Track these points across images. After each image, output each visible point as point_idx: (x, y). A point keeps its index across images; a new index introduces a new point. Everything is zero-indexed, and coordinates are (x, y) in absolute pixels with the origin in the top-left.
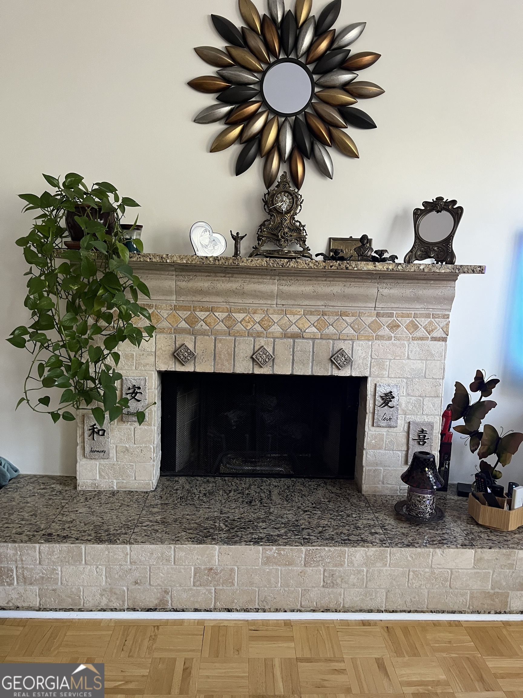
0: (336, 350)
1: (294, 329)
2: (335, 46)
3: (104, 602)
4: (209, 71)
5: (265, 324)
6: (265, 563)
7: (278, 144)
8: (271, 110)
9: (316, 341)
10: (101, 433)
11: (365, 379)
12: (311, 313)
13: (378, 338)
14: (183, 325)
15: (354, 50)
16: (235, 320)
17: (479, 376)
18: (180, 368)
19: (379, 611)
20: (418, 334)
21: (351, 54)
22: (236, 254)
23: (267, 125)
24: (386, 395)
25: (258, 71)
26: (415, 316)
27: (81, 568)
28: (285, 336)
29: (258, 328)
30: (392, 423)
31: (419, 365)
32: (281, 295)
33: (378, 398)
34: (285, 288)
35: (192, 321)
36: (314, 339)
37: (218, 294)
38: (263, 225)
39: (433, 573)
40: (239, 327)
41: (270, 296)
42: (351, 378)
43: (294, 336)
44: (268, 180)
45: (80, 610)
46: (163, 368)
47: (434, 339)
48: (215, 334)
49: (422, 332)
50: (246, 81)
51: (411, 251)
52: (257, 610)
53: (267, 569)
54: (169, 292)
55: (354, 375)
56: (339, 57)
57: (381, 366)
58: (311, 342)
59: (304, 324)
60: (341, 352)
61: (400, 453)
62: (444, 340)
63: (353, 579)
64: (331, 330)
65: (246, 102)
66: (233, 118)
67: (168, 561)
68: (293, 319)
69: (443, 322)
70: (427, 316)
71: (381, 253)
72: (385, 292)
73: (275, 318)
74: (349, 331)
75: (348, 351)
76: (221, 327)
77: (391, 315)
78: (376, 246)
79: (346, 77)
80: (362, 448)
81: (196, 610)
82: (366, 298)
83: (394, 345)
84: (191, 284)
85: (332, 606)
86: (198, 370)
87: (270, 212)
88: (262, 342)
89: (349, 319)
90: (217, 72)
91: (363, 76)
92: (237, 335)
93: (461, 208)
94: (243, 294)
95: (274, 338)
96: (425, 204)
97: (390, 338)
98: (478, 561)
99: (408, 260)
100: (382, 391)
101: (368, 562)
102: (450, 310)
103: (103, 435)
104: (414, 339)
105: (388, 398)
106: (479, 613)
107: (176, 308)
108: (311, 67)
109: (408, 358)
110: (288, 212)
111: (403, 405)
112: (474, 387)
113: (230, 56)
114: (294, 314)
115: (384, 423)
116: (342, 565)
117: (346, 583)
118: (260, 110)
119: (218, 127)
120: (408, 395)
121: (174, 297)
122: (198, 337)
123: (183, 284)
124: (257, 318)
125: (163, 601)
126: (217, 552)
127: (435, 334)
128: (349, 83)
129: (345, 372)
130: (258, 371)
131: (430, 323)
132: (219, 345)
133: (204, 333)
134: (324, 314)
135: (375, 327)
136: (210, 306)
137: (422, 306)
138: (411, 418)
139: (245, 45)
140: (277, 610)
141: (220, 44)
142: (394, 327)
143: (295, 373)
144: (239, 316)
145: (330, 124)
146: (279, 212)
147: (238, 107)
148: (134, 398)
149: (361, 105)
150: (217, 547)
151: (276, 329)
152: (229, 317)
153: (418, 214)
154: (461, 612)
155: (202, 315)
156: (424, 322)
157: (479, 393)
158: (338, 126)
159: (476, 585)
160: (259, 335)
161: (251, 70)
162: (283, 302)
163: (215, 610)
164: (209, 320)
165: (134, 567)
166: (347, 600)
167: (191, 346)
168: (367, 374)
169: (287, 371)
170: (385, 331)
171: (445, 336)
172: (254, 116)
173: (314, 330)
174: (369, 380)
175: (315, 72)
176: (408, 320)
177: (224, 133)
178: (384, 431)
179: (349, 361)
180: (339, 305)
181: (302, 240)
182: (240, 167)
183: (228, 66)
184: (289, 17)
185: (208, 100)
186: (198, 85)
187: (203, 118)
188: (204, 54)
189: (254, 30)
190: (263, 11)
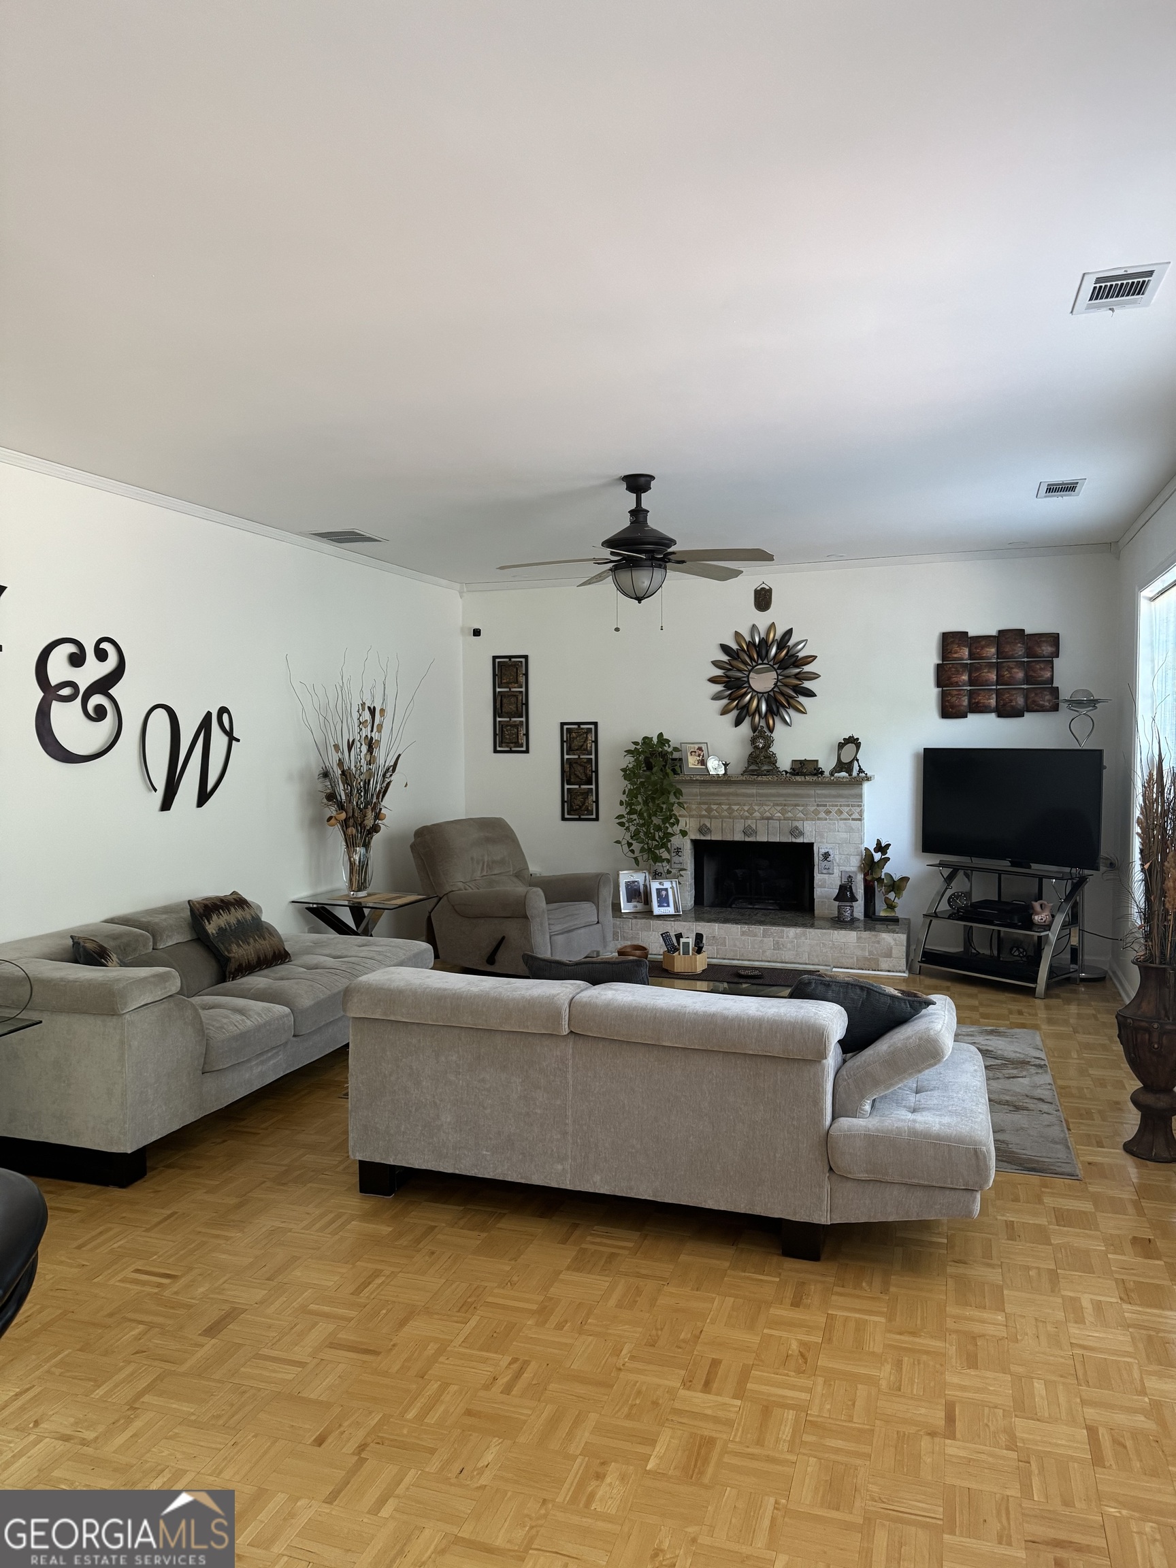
0: (793, 827)
1: (768, 814)
4: (719, 672)
5: (751, 811)
7: (758, 709)
8: (754, 690)
9: (782, 821)
11: (813, 844)
12: (778, 805)
13: (819, 819)
14: (704, 813)
15: (801, 655)
16: (733, 810)
17: (879, 843)
18: (703, 838)
20: (842, 817)
21: (799, 658)
22: (725, 774)
23: (752, 698)
24: (827, 854)
25: (746, 671)
26: (841, 805)
27: (650, 933)
28: (763, 818)
29: (746, 814)
30: (831, 872)
31: (844, 835)
32: (760, 795)
33: (821, 856)
34: (761, 791)
35: (709, 810)
36: (780, 820)
37: (723, 795)
38: (751, 754)
40: (736, 814)
41: (752, 796)
42: (804, 843)
43: (768, 819)
44: (754, 729)
46: (694, 838)
47: (853, 819)
48: (722, 818)
49: (845, 815)
50: (740, 676)
51: (834, 768)
54: (696, 795)
55: (805, 841)
56: (793, 659)
57: (822, 837)
58: (778, 822)
59: (774, 811)
60: (797, 828)
61: (837, 891)
62: (860, 820)
64: (790, 815)
65: (740, 687)
66: (733, 696)
68: (767, 808)
69: (858, 809)
70: (848, 806)
71: (818, 769)
72: (819, 792)
73: (756, 808)
74: (801, 815)
75: (800, 827)
76: (726, 813)
77: (825, 806)
79: (797, 671)
80: (814, 887)
82: (809, 796)
83: (829, 823)
84: (707, 790)
86: (713, 839)
87: (754, 748)
88: (749, 822)
89: (800, 808)
90: (724, 673)
92: (734, 818)
93: (860, 743)
94: (737, 795)
95: (756, 820)
96: (844, 739)
97: (826, 819)
98: (859, 938)
99: (832, 774)
100: (823, 851)
101: (797, 937)
102: (862, 802)
104: (841, 819)
105: (828, 856)
106: (863, 969)
107: (700, 804)
108: (776, 666)
109: (838, 831)
110: (766, 746)
111: (837, 861)
112: (876, 850)
113: (730, 665)
114: (766, 805)
115: (825, 871)
116: (783, 938)
117: (786, 948)
118: (748, 691)
119: (725, 701)
120: (840, 854)
121: (699, 797)
122: (713, 820)
123: (703, 790)
124: (746, 808)
126: (717, 928)
127: (853, 817)
128: (799, 673)
129: (800, 840)
130: (747, 839)
131: (850, 810)
132: (724, 825)
133: (716, 817)
134: (785, 805)
135: (816, 812)
136: (719, 802)
137: (844, 800)
138: (843, 868)
139: (738, 658)
141: (725, 658)
142: (828, 812)
143: (770, 841)
144: (736, 808)
145: (788, 698)
146: (758, 748)
147: (735, 691)
148: (678, 854)
149: (807, 684)
150: (717, 924)
151: (757, 814)
152: (729, 808)
153: (839, 746)
154: (851, 969)
155: (714, 807)
156: (846, 809)
157: (880, 853)
158: (792, 698)
159: (859, 953)
160: (747, 818)
161: (740, 670)
162: (760, 799)
164: (718, 810)
166: (786, 958)
167: (708, 825)
168: (813, 841)
169: (765, 839)
170: (823, 815)
171: (860, 817)
172: (745, 694)
173: (780, 815)
174: (816, 844)
175: (779, 668)
176: (836, 808)
177: (728, 704)
178: (826, 876)
179: (802, 834)
180: (795, 800)
181: (775, 763)
182: (738, 722)
183: (730, 670)
184: (764, 641)
185: (719, 688)
186: (713, 680)
187: (716, 697)
188: (716, 664)
189: (743, 650)
190: (748, 639)
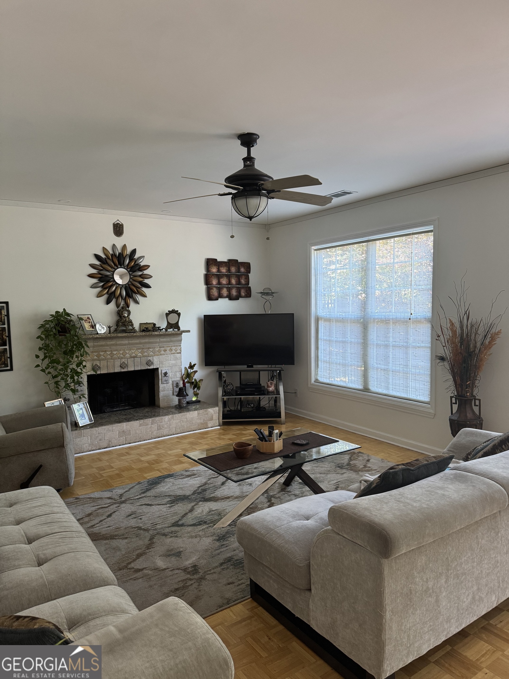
0: (148, 360)
1: (134, 355)
2: (136, 263)
3: (90, 448)
4: (94, 271)
5: (124, 354)
6: (140, 426)
7: (120, 294)
8: (117, 284)
9: (141, 358)
10: (68, 400)
11: (158, 369)
12: (139, 349)
13: (161, 355)
16: (113, 354)
17: (190, 364)
18: (95, 373)
19: (174, 435)
20: (172, 352)
21: (141, 265)
22: (110, 333)
23: (116, 288)
24: (165, 373)
25: (112, 271)
26: (171, 347)
27: (82, 438)
28: (131, 357)
29: (122, 356)
30: (168, 382)
31: (174, 362)
32: (129, 344)
33: (163, 374)
34: (131, 342)
35: (98, 356)
37: (107, 345)
38: (118, 321)
39: (187, 420)
40: (115, 356)
41: (125, 345)
42: (153, 369)
43: (134, 357)
44: (118, 305)
45: (82, 453)
46: (89, 373)
47: (178, 353)
48: (107, 359)
49: (174, 351)
50: (108, 275)
51: (166, 327)
52: (138, 442)
53: (140, 428)
55: (154, 368)
56: (138, 267)
57: (162, 364)
59: (137, 352)
60: (150, 360)
61: (171, 392)
62: (180, 353)
63: (166, 426)
64: (146, 354)
65: (108, 281)
66: (105, 287)
67: (110, 431)
68: (133, 351)
69: (179, 348)
70: (175, 346)
71: (159, 328)
72: (162, 340)
73: (127, 352)
74: (151, 353)
75: (152, 360)
76: (109, 357)
77: (164, 347)
78: (157, 326)
79: (140, 273)
80: (159, 392)
81: (120, 445)
82: (156, 343)
83: (166, 356)
84: (98, 343)
85: (160, 435)
86: (102, 373)
87: (120, 317)
88: (123, 360)
89: (151, 350)
90: (98, 272)
91: (146, 272)
92: (115, 359)
93: (180, 312)
94: (116, 345)
95: (127, 359)
96: (169, 311)
97: (164, 354)
98: (198, 414)
99: (166, 330)
100: (163, 372)
101: (169, 420)
102: (181, 344)
104: (172, 354)
105: (166, 374)
106: (200, 430)
107: (93, 352)
108: (129, 270)
109: (170, 360)
110: (127, 317)
111: (171, 376)
112: (189, 367)
113: (102, 267)
115: (165, 382)
117: (164, 427)
118: (114, 284)
119: (99, 289)
120: (172, 372)
121: (92, 348)
122: (101, 361)
123: (96, 344)
124: (121, 352)
125: (109, 444)
128: (142, 275)
129: (151, 367)
130: (123, 370)
131: (176, 348)
133: (103, 360)
134: (143, 349)
135: (159, 351)
136: (105, 350)
137: (173, 343)
138: (173, 379)
139: (106, 263)
140: (144, 440)
141: (97, 263)
142: (165, 351)
143: (135, 370)
144: (115, 353)
145: (137, 287)
146: (124, 317)
147: (106, 283)
148: (79, 385)
149: (146, 281)
150: (125, 423)
151: (128, 355)
152: (111, 353)
153: (167, 315)
154: (196, 430)
155: (102, 353)
156: (174, 348)
157: (191, 369)
158: (139, 288)
159: (199, 421)
160: (122, 358)
161: (108, 271)
162: (130, 346)
163: (126, 444)
164: (104, 355)
165: (99, 435)
166: (165, 433)
167: (99, 365)
168: (158, 367)
169: (133, 369)
170: (163, 352)
172: (112, 286)
173: (140, 354)
174: (159, 369)
175: (130, 271)
176: (169, 348)
177: (101, 292)
178: (165, 385)
179: (152, 363)
180: (148, 346)
181: (132, 325)
182: (108, 302)
183: (102, 270)
184: (121, 254)
185: (95, 281)
186: (91, 276)
187: (93, 286)
188: (92, 266)
189: (109, 259)
190: (111, 252)
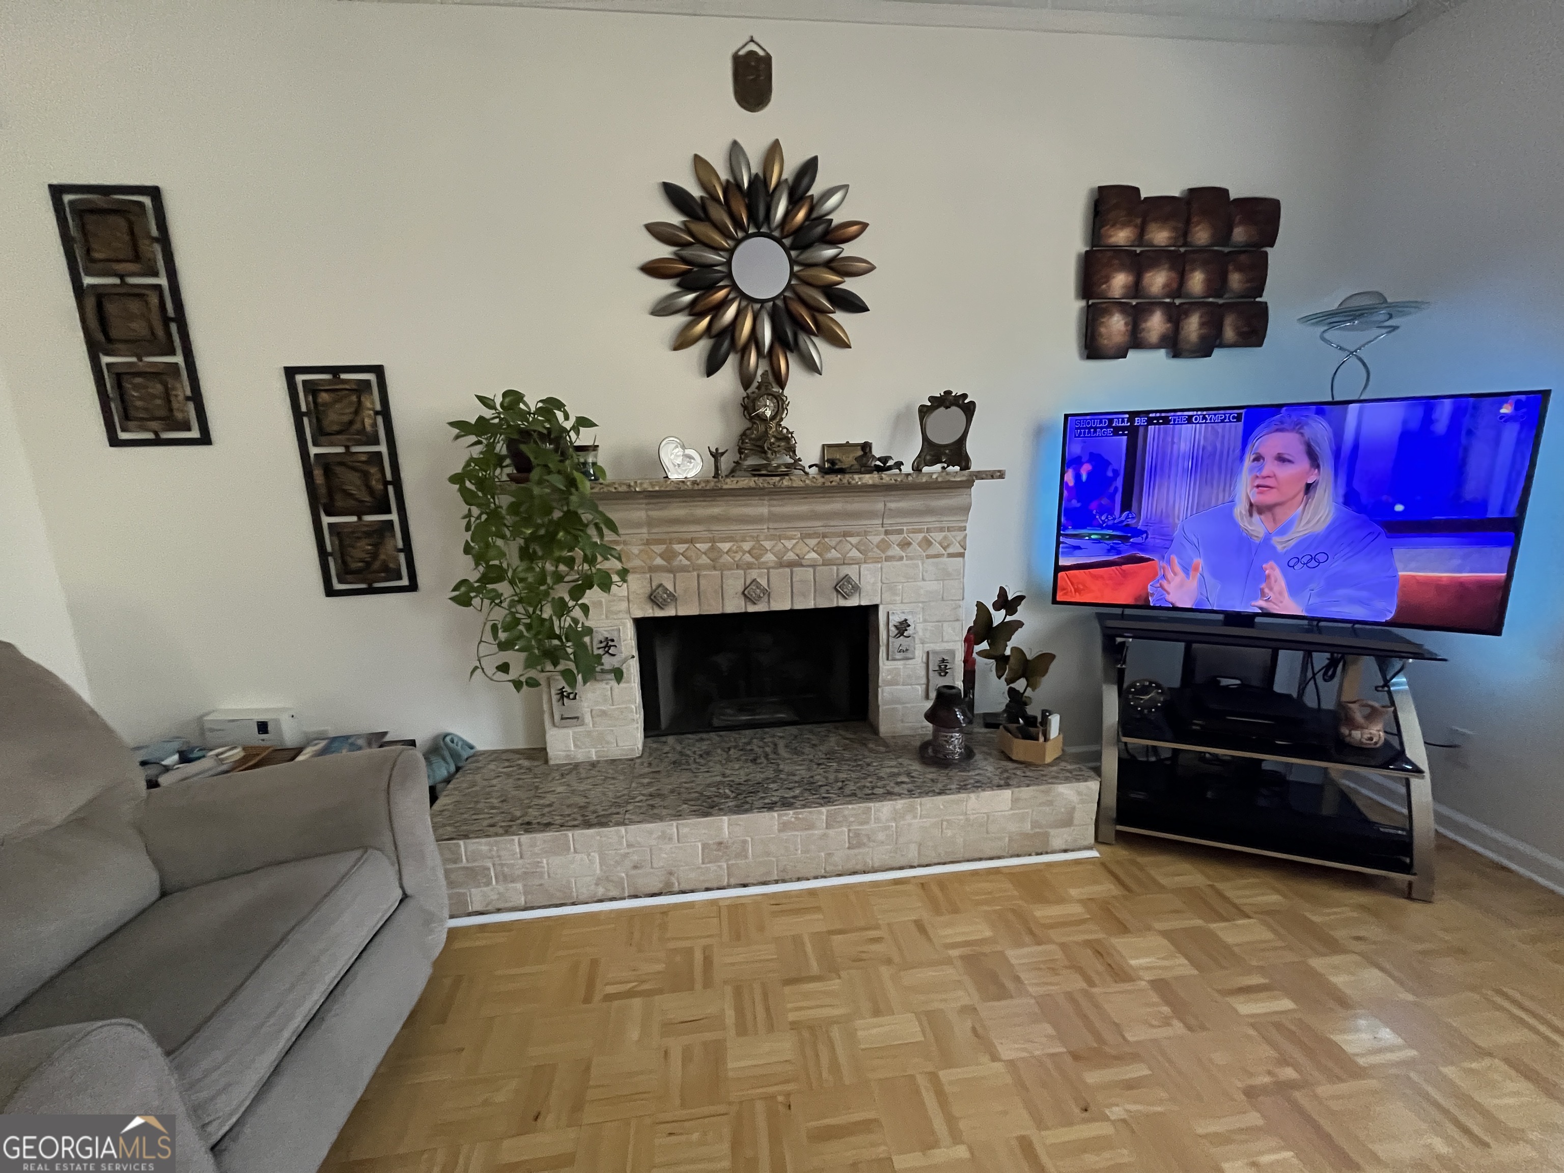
0: (842, 575)
1: (791, 556)
2: (814, 215)
3: (601, 891)
4: (664, 251)
5: (757, 552)
6: (780, 831)
7: (755, 337)
8: (743, 296)
9: (818, 568)
10: (572, 696)
11: (876, 607)
12: (809, 536)
13: (888, 559)
14: (659, 561)
15: (837, 219)
16: (720, 551)
17: (1003, 592)
18: (659, 613)
19: (912, 867)
20: (931, 551)
21: (834, 223)
22: (716, 475)
23: (739, 313)
24: (901, 623)
25: (724, 249)
26: (929, 531)
27: (570, 857)
28: (781, 565)
29: (748, 558)
30: (909, 655)
31: (933, 586)
32: (773, 518)
33: (892, 628)
34: (777, 510)
35: (669, 556)
36: (814, 566)
37: (697, 521)
38: (743, 435)
39: (967, 820)
40: (726, 558)
41: (758, 520)
42: (860, 607)
43: (791, 565)
44: (746, 380)
45: (574, 904)
46: (639, 614)
47: (951, 555)
48: (698, 568)
49: (937, 548)
50: (709, 262)
51: (919, 456)
52: (777, 882)
53: (784, 835)
54: (638, 525)
55: (863, 603)
56: (820, 229)
57: (892, 591)
58: (811, 570)
59: (802, 549)
60: (847, 578)
61: (919, 687)
62: (962, 555)
63: (881, 836)
64: (833, 554)
65: (712, 287)
66: (698, 308)
67: (670, 839)
68: (789, 544)
69: (959, 536)
70: (941, 530)
71: (884, 460)
72: (892, 505)
73: (768, 544)
74: (854, 553)
75: (855, 578)
76: (704, 560)
77: (900, 532)
78: (877, 452)
79: (830, 252)
80: (877, 686)
81: (707, 889)
82: (872, 515)
83: (906, 565)
84: (665, 513)
85: (859, 867)
86: (681, 613)
87: (751, 419)
88: (754, 574)
89: (854, 540)
90: (675, 253)
91: (849, 250)
92: (723, 568)
93: (972, 404)
95: (768, 569)
96: (931, 399)
97: (901, 558)
98: (1015, 801)
99: (917, 469)
100: (895, 619)
101: (897, 816)
102: (966, 521)
103: (575, 698)
104: (928, 557)
105: (902, 628)
106: (1019, 856)
107: (648, 543)
108: (787, 242)
109: (923, 580)
110: (773, 418)
111: (921, 633)
112: (997, 606)
113: (689, 232)
114: (790, 538)
115: (899, 656)
116: (868, 823)
117: (874, 840)
118: (731, 296)
119: (680, 320)
120: (925, 621)
121: (645, 530)
122: (678, 575)
123: (655, 514)
124: (747, 546)
125: (668, 884)
127: (951, 550)
128: (834, 259)
129: (853, 602)
130: (751, 609)
131: (945, 538)
132: (703, 582)
133: (684, 569)
134: (824, 536)
135: (884, 546)
136: (689, 536)
137: (934, 519)
138: (930, 647)
139: (707, 218)
140: (799, 879)
141: (675, 218)
142: (905, 545)
143: (795, 608)
144: (725, 546)
145: (815, 310)
146: (762, 418)
147: (703, 294)
148: (607, 652)
149: (850, 285)
150: (725, 818)
151: (770, 557)
152: (712, 548)
153: (924, 412)
154: (999, 858)
155: (680, 548)
156: (938, 536)
157: (1003, 612)
158: (824, 312)
159: (1013, 827)
160: (749, 566)
161: (716, 249)
162: (776, 525)
163: (729, 886)
164: (689, 554)
165: (631, 850)
166: (876, 859)
167: (670, 588)
168: (877, 602)
169: (785, 605)
170: (896, 551)
171: (962, 551)
172: (724, 304)
173: (813, 555)
174: (881, 608)
175: (793, 247)
176: (920, 536)
177: (689, 326)
178: (899, 664)
179: (856, 589)
180: (842, 525)
181: (791, 450)
182: (712, 366)
183: (688, 245)
184: (759, 182)
185: (666, 287)
186: (653, 269)
187: (662, 309)
188: (657, 231)
189: (716, 199)
190: (724, 175)
